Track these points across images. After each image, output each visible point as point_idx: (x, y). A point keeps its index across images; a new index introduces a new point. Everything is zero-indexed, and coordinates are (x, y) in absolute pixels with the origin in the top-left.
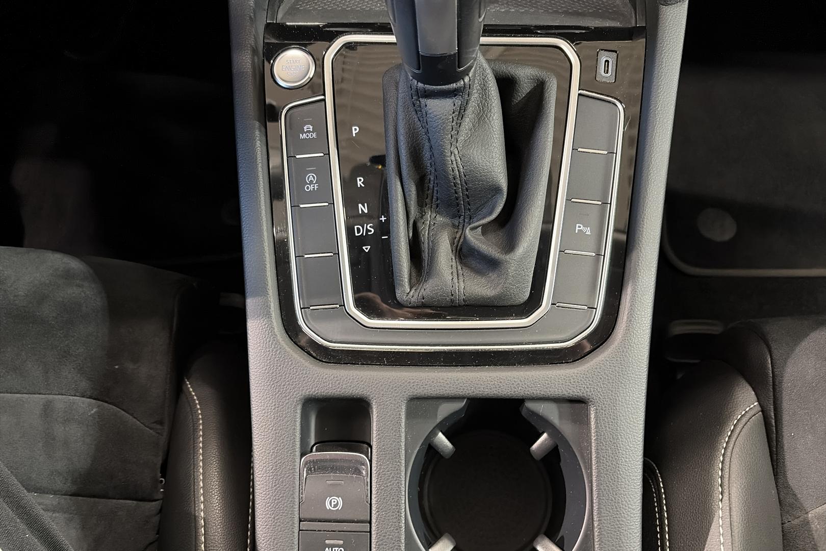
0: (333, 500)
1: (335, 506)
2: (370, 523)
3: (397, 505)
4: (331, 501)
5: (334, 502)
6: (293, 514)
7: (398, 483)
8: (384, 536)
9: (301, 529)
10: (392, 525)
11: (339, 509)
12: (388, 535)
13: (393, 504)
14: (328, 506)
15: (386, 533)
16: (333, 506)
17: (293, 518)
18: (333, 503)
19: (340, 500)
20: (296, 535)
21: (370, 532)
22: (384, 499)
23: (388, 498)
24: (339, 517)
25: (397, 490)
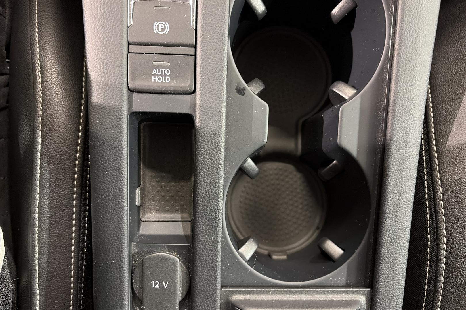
0: (160, 25)
1: (163, 30)
2: (195, 47)
3: (221, 29)
4: (158, 25)
5: (161, 26)
6: (122, 36)
7: (223, 9)
8: (209, 58)
9: (129, 52)
10: (216, 48)
11: (167, 33)
12: (213, 57)
13: (217, 28)
14: (155, 30)
15: (210, 55)
16: (160, 31)
17: (122, 40)
18: (160, 28)
19: (167, 25)
20: (125, 56)
21: (195, 55)
22: (209, 23)
23: (213, 23)
24: (166, 41)
25: (221, 15)
